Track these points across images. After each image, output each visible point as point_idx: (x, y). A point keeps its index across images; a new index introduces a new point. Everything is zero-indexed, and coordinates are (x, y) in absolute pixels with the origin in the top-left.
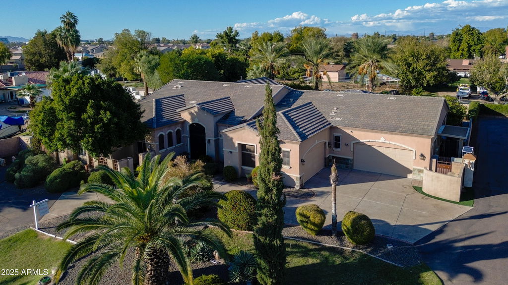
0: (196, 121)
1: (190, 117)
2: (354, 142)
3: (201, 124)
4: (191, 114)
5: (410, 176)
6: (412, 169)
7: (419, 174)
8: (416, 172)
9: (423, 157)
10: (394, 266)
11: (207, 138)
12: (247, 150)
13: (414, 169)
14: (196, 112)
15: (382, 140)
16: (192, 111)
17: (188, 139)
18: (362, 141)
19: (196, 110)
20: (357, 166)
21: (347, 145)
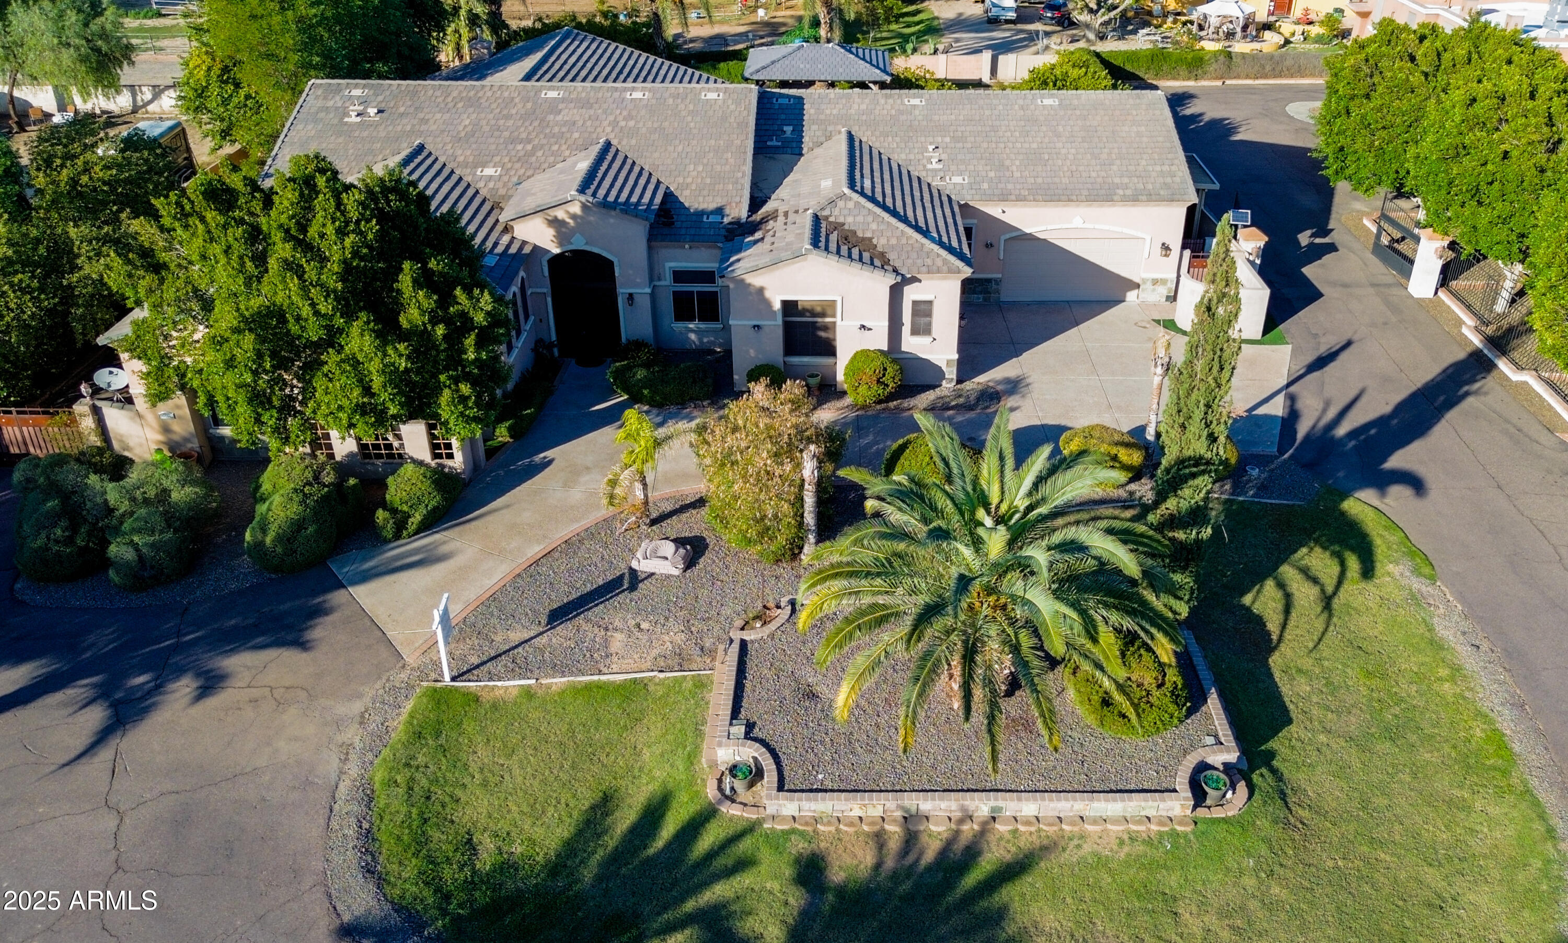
0: (579, 243)
1: (550, 232)
2: (1008, 236)
3: (596, 250)
4: (555, 223)
5: (1131, 296)
6: (1136, 279)
7: (1154, 290)
8: (1149, 285)
9: (1166, 248)
10: (1288, 505)
11: (622, 291)
12: (803, 312)
13: (1145, 281)
14: (574, 217)
15: (1077, 222)
16: (560, 214)
17: (549, 300)
18: (1028, 231)
19: (576, 209)
20: (1007, 295)
21: (989, 246)
